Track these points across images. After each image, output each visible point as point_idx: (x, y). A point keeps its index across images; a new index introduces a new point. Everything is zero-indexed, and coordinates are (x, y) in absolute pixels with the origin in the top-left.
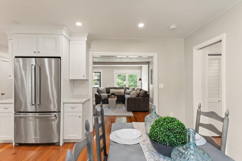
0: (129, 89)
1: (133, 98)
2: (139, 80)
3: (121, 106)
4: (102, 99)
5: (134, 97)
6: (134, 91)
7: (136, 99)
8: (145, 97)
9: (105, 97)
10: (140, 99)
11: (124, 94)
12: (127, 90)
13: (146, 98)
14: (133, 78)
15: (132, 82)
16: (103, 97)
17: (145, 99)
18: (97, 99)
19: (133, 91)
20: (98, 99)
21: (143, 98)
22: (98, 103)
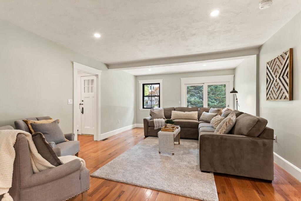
0: (208, 112)
1: (218, 136)
2: (231, 92)
3: (189, 148)
4: (155, 129)
5: (218, 133)
6: (219, 117)
7: (226, 139)
8: (258, 137)
9: (160, 124)
10: (239, 142)
11: (197, 121)
12: (204, 112)
13: (260, 141)
14: (217, 95)
15: (215, 101)
16: (158, 125)
17: (256, 143)
18: (148, 128)
19: (216, 115)
20: (150, 128)
21: (250, 139)
22: (148, 135)
